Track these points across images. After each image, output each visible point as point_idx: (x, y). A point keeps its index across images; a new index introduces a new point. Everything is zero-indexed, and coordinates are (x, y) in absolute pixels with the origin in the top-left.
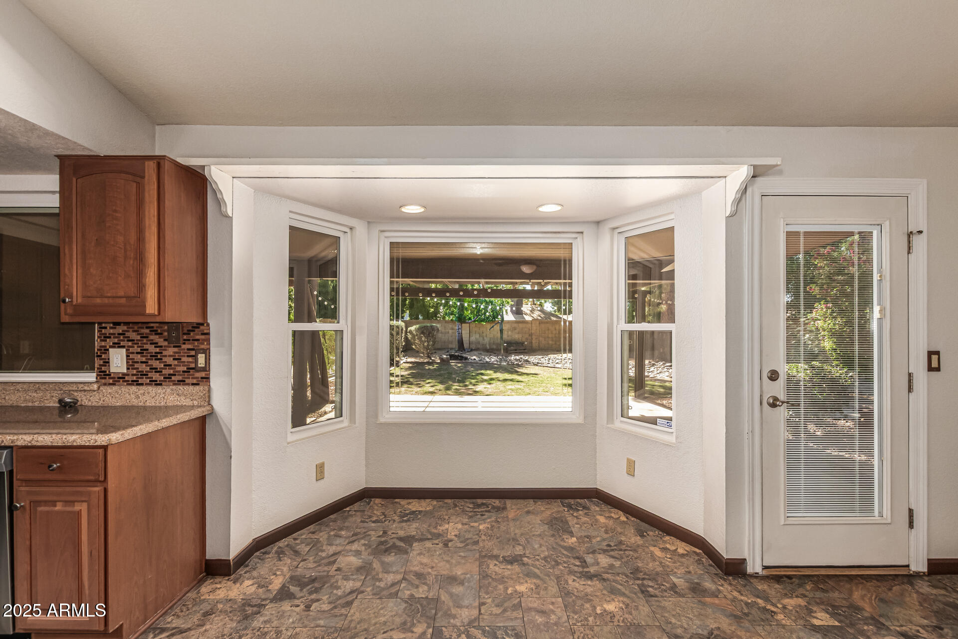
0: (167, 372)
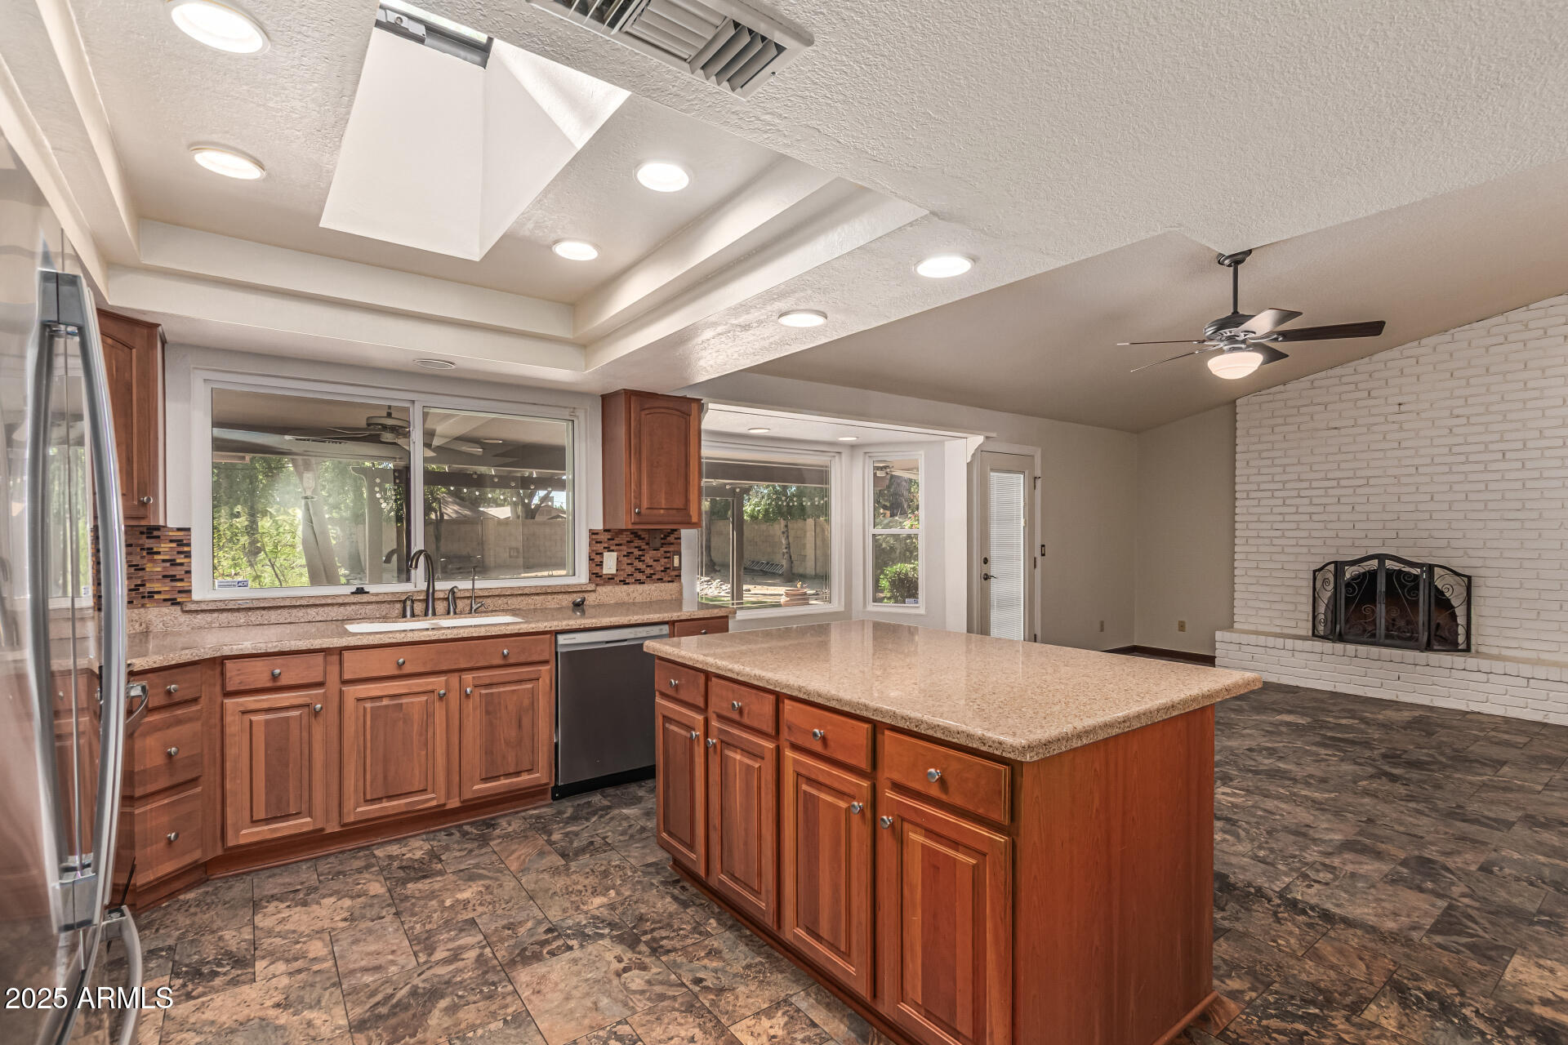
0: (649, 571)
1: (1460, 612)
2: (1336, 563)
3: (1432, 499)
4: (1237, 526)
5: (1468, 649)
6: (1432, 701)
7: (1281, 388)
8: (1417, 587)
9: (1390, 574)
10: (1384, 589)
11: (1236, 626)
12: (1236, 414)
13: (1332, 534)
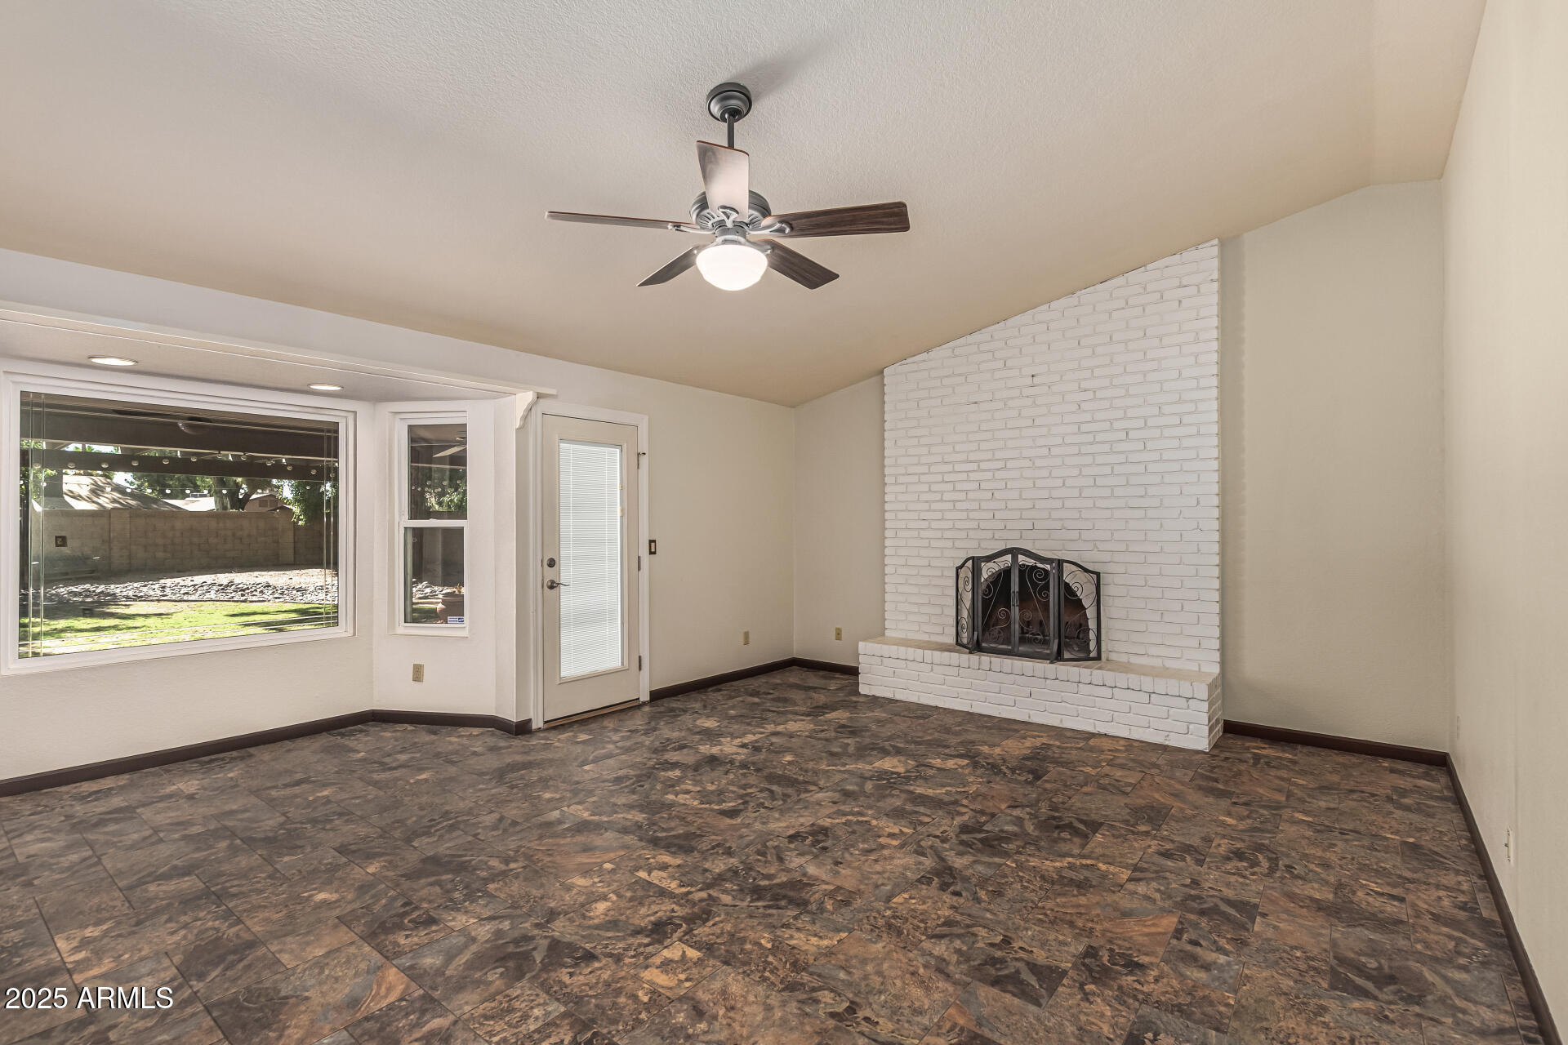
1: (1091, 613)
2: (973, 558)
3: (1064, 484)
4: (887, 516)
5: (1098, 658)
6: (1061, 721)
7: (924, 356)
8: (1047, 587)
9: (1025, 571)
10: (1017, 590)
11: (888, 633)
12: (884, 385)
13: (974, 525)
